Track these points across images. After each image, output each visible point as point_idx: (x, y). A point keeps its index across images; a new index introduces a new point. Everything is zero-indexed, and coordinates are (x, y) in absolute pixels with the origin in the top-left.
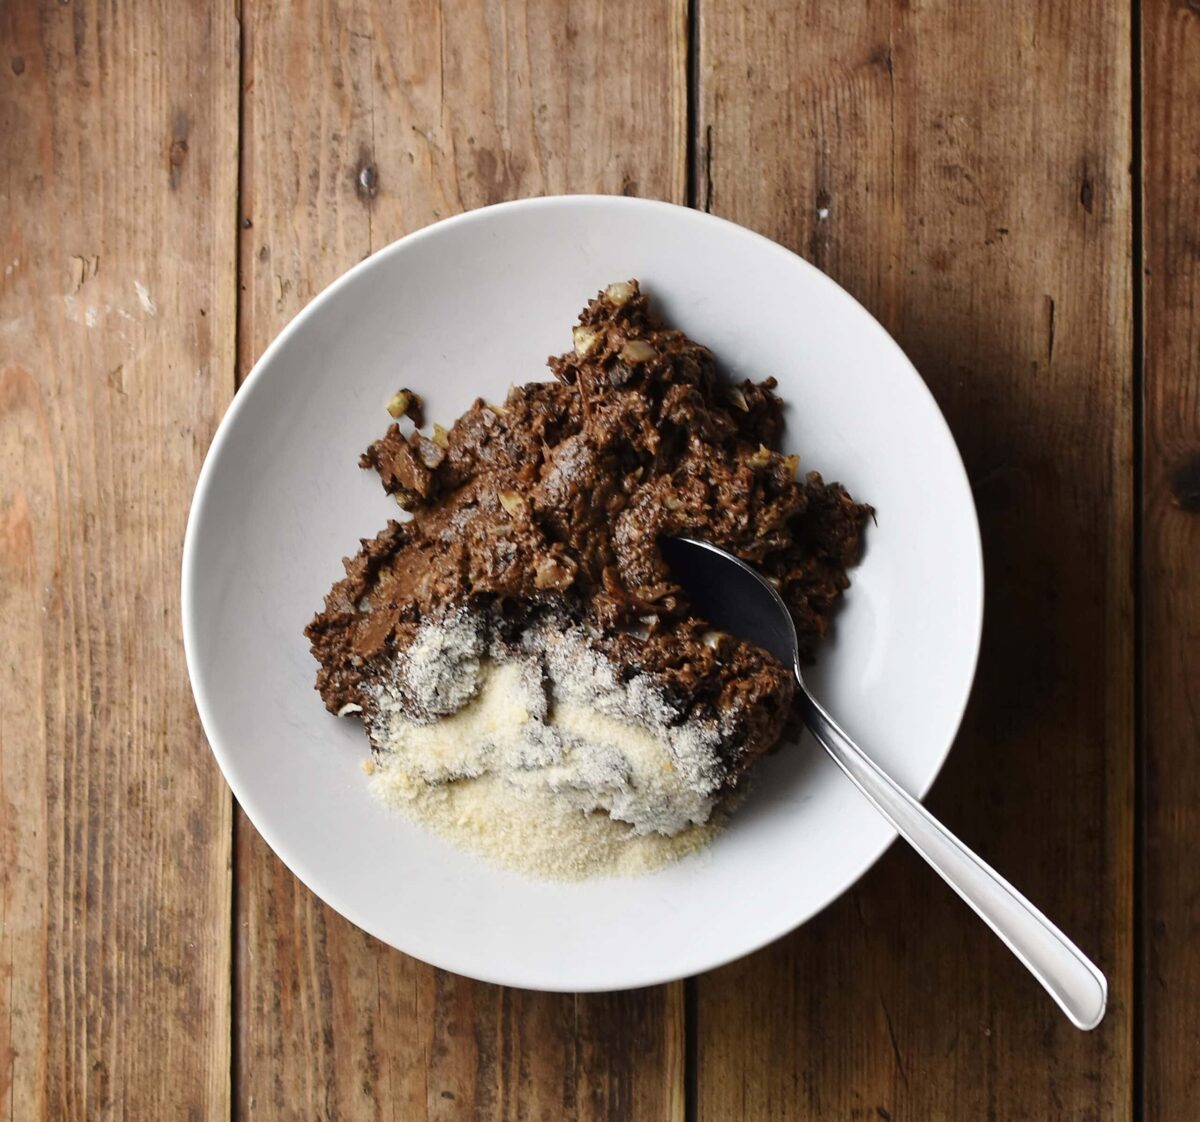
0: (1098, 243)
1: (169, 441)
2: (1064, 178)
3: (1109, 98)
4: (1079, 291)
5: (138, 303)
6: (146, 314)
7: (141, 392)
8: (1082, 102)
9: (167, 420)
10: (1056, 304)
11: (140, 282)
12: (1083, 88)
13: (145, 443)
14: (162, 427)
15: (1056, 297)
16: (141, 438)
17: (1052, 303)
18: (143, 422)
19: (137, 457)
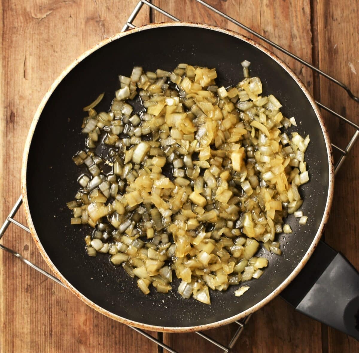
0: (9, 100)
1: (341, 17)
2: (21, 123)
3: (5, 152)
4: (16, 82)
5: (355, 66)
6: (351, 62)
7: (352, 35)
8: (15, 150)
9: (343, 24)
10: (23, 77)
11: (355, 74)
12: (15, 156)
13: (350, 17)
14: (344, 22)
15: (24, 79)
16: (352, 18)
17: (24, 77)
18: (351, 24)
19: (353, 11)
